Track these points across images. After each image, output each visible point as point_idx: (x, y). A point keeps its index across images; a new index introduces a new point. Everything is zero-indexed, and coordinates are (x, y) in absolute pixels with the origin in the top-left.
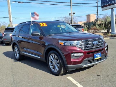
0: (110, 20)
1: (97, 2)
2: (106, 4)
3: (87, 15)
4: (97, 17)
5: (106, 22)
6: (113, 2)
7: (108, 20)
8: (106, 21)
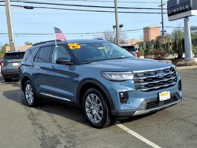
0: (182, 37)
1: (162, 6)
2: (175, 11)
3: (144, 29)
4: (162, 31)
5: (175, 41)
6: (187, 7)
7: (179, 38)
8: (176, 39)
